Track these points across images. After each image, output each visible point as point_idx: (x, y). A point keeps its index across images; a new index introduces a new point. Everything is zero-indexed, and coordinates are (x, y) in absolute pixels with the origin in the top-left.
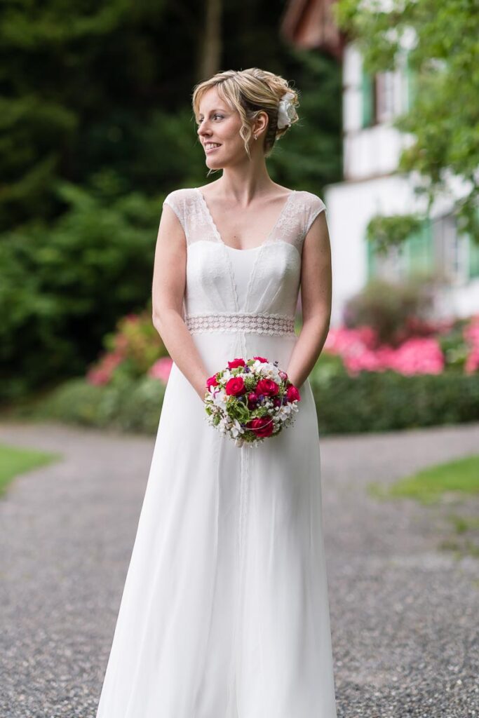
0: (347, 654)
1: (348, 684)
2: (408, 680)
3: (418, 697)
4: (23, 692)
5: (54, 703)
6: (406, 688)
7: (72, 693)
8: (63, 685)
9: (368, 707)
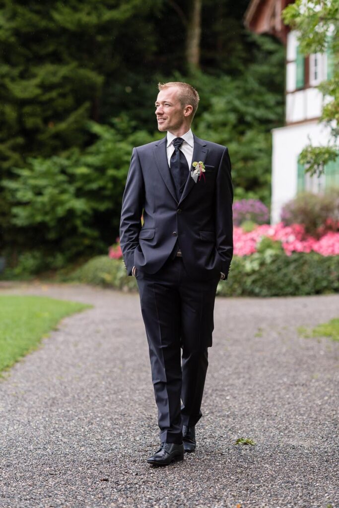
0: (287, 428)
1: (288, 445)
2: (326, 443)
3: (333, 453)
4: (83, 446)
5: (104, 452)
6: (325, 448)
7: (114, 447)
8: (108, 442)
9: (300, 458)
